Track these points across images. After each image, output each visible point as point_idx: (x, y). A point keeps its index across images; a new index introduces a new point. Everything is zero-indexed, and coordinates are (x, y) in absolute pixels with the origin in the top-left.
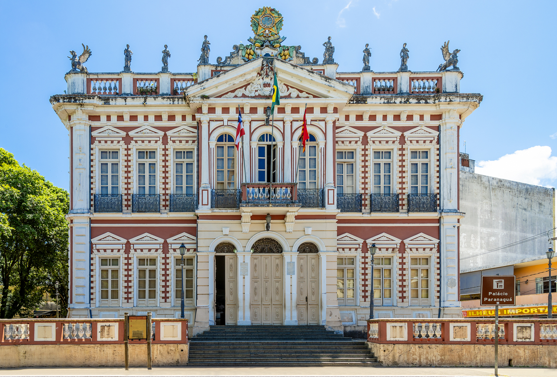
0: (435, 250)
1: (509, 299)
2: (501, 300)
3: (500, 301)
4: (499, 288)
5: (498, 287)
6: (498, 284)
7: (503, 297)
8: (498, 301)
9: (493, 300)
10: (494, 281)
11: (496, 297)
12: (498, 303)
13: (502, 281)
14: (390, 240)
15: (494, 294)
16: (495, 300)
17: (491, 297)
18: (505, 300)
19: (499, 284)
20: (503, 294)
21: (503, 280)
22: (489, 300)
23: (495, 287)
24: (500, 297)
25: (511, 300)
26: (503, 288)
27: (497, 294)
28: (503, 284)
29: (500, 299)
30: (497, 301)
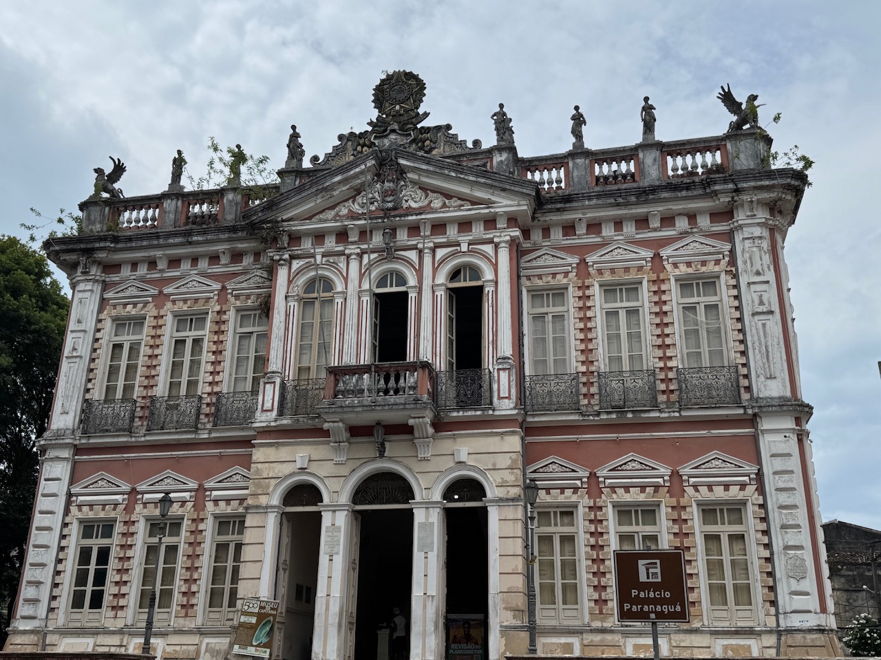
0: (751, 489)
1: (675, 607)
2: (659, 608)
3: (656, 612)
4: (651, 580)
5: (648, 578)
6: (647, 569)
7: (662, 601)
8: (652, 612)
9: (642, 609)
10: (641, 562)
11: (648, 601)
12: (653, 616)
13: (656, 563)
14: (647, 468)
15: (642, 595)
16: (646, 608)
17: (638, 601)
18: (665, 609)
19: (651, 570)
20: (661, 595)
21: (658, 561)
22: (634, 608)
23: (643, 578)
24: (655, 601)
25: (678, 608)
26: (659, 580)
27: (648, 594)
28: (658, 570)
29: (656, 608)
30: (649, 612)
